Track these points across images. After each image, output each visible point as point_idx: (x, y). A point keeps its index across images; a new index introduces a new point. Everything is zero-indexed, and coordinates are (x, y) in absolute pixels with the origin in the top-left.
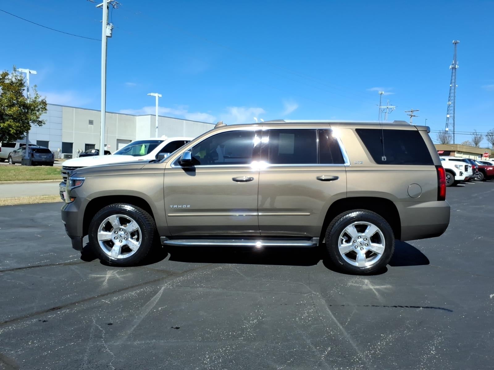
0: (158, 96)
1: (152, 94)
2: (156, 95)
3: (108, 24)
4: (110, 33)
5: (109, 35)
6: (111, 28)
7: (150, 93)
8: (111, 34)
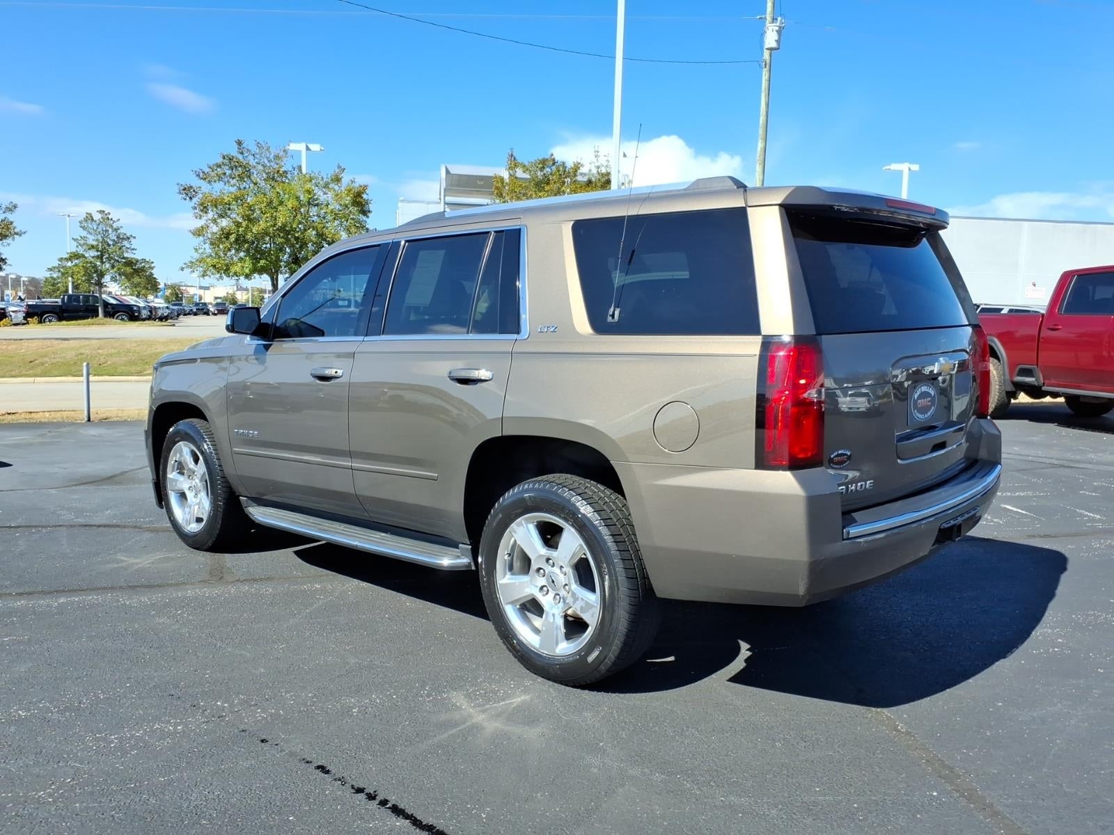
0: (910, 169)
1: (894, 167)
2: (904, 167)
3: (774, 20)
4: (776, 41)
5: (774, 45)
6: (777, 28)
7: (890, 165)
8: (778, 41)
